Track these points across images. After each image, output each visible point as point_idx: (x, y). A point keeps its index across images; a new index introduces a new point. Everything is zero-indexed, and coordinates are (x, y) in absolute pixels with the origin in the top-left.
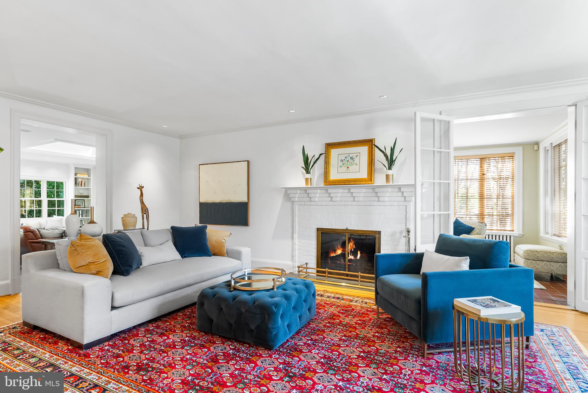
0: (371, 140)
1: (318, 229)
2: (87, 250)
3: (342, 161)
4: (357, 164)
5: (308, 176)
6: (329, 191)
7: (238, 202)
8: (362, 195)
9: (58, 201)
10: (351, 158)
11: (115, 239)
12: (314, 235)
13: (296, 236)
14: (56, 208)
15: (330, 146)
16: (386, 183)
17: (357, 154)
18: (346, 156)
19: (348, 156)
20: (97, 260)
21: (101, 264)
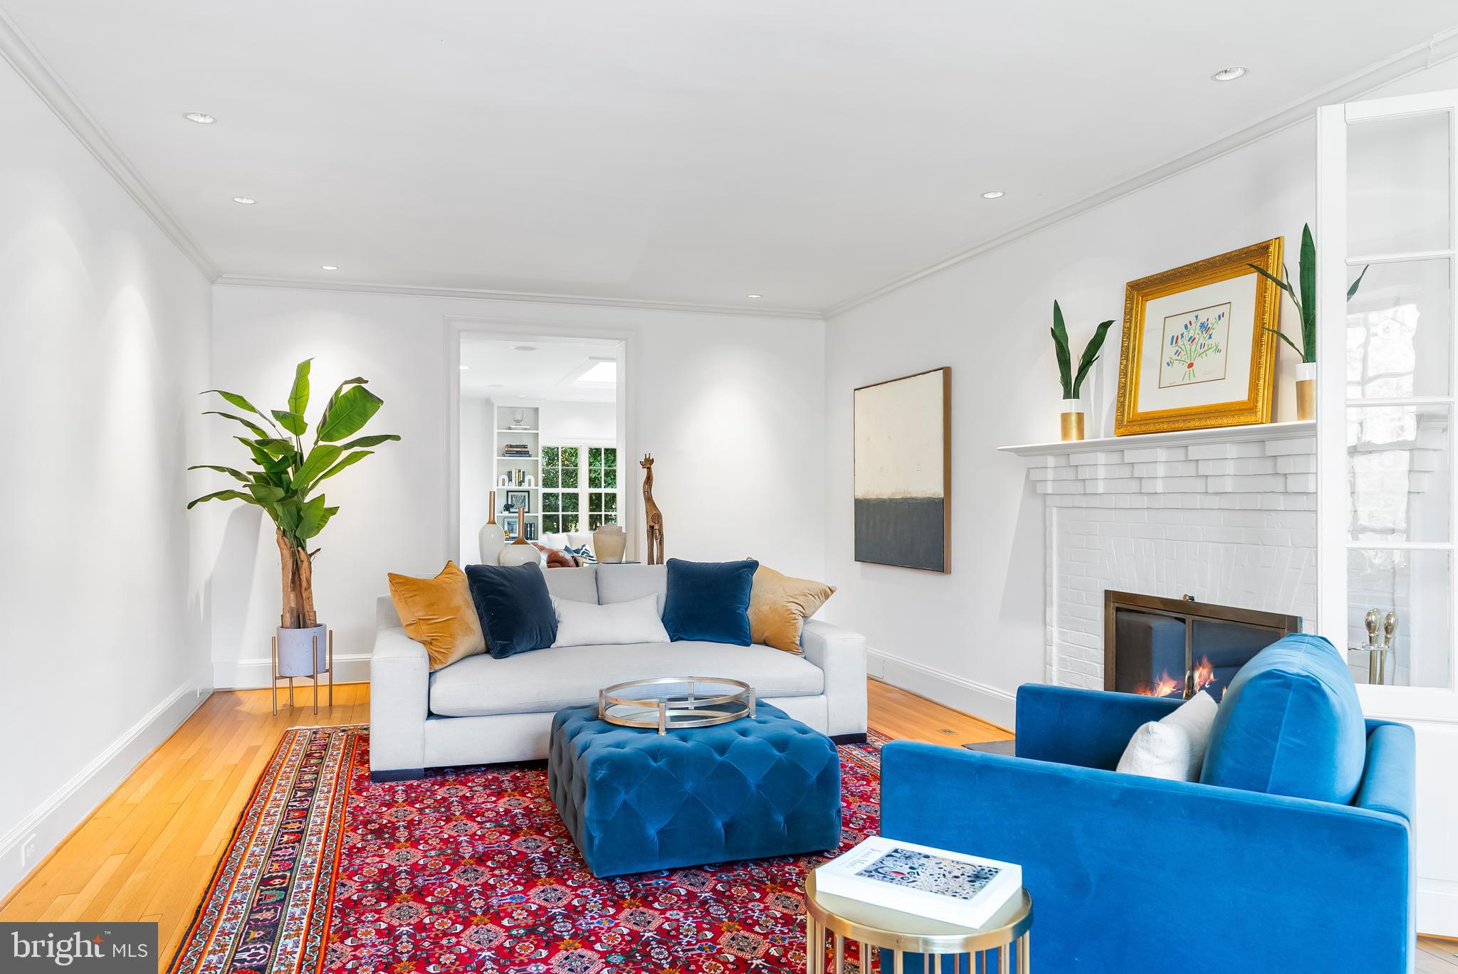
0: (1263, 248)
1: (1110, 596)
2: (416, 593)
3: (1175, 340)
4: (1219, 348)
5: (1072, 406)
6: (1130, 456)
7: (925, 498)
8: (1230, 468)
9: (606, 495)
10: (1202, 325)
11: (490, 577)
12: (1097, 613)
13: (1053, 613)
14: (603, 513)
15: (1142, 290)
16: (1298, 420)
17: (1219, 311)
18: (1185, 319)
19: (1193, 320)
20: (434, 615)
21: (439, 625)
